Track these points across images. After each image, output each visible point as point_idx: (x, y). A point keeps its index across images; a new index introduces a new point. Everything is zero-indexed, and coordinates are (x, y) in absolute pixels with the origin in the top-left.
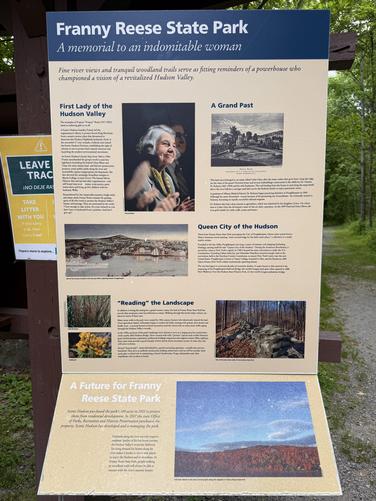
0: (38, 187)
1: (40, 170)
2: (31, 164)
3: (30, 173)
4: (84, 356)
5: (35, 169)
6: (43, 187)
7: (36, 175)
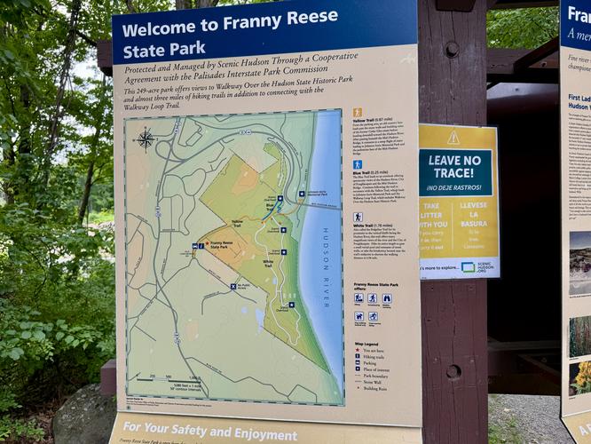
0: (443, 188)
1: (448, 167)
2: (440, 159)
3: (437, 170)
4: (582, 392)
5: (443, 166)
6: (450, 188)
7: (444, 173)
